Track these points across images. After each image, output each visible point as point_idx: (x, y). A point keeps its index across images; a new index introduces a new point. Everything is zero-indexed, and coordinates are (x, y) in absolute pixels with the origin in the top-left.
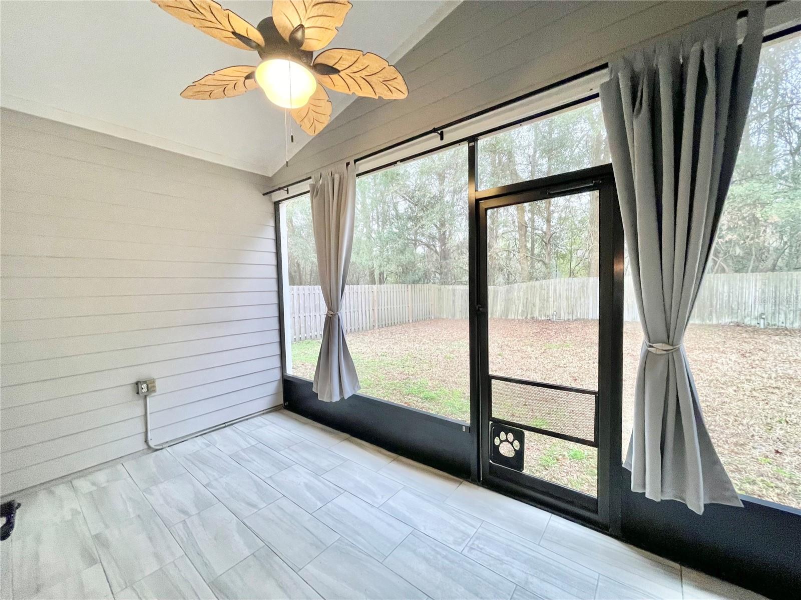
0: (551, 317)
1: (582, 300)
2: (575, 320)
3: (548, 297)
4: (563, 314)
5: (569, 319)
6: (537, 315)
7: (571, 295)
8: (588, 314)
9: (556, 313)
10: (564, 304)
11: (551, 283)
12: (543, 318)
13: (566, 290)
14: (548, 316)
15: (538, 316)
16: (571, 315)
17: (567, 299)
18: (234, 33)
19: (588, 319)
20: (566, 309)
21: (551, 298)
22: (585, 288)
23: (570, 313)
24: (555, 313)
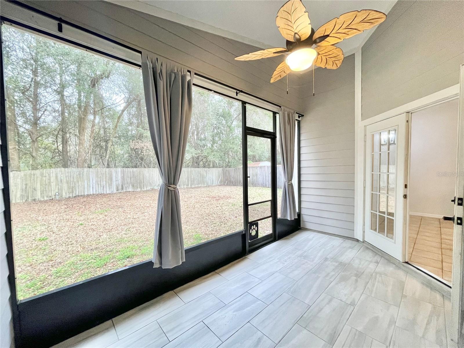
0: (53, 197)
1: (80, 183)
2: (75, 197)
3: (49, 183)
4: (64, 194)
5: (69, 197)
6: (38, 196)
7: (70, 180)
8: (84, 192)
9: (59, 193)
10: (65, 186)
11: (52, 172)
12: (46, 199)
13: (66, 177)
14: (50, 197)
15: (39, 198)
16: (71, 193)
17: (67, 183)
18: (328, 36)
19: (84, 195)
20: (67, 190)
21: (53, 182)
22: (81, 175)
23: (70, 193)
24: (57, 194)
